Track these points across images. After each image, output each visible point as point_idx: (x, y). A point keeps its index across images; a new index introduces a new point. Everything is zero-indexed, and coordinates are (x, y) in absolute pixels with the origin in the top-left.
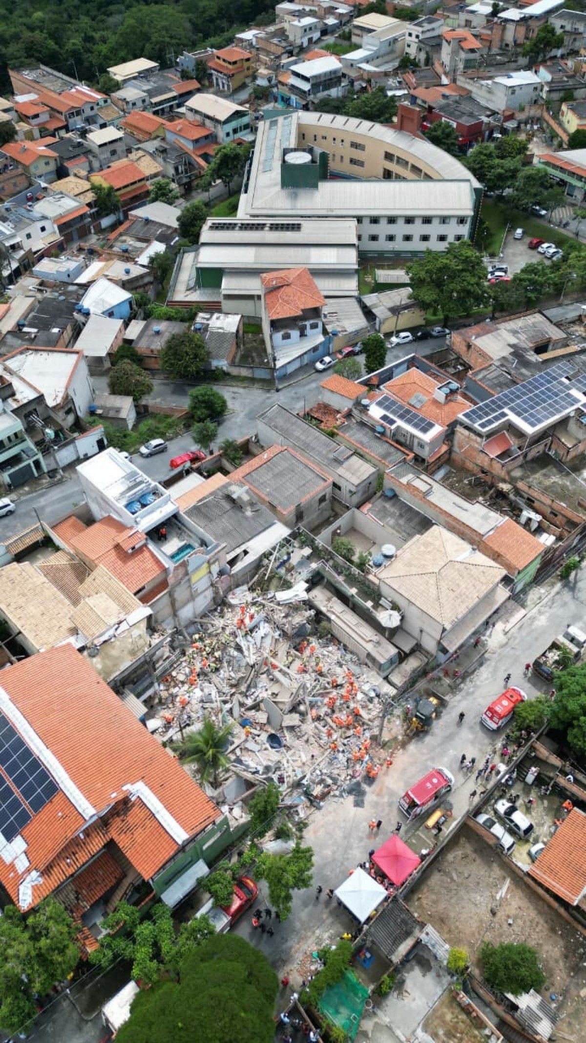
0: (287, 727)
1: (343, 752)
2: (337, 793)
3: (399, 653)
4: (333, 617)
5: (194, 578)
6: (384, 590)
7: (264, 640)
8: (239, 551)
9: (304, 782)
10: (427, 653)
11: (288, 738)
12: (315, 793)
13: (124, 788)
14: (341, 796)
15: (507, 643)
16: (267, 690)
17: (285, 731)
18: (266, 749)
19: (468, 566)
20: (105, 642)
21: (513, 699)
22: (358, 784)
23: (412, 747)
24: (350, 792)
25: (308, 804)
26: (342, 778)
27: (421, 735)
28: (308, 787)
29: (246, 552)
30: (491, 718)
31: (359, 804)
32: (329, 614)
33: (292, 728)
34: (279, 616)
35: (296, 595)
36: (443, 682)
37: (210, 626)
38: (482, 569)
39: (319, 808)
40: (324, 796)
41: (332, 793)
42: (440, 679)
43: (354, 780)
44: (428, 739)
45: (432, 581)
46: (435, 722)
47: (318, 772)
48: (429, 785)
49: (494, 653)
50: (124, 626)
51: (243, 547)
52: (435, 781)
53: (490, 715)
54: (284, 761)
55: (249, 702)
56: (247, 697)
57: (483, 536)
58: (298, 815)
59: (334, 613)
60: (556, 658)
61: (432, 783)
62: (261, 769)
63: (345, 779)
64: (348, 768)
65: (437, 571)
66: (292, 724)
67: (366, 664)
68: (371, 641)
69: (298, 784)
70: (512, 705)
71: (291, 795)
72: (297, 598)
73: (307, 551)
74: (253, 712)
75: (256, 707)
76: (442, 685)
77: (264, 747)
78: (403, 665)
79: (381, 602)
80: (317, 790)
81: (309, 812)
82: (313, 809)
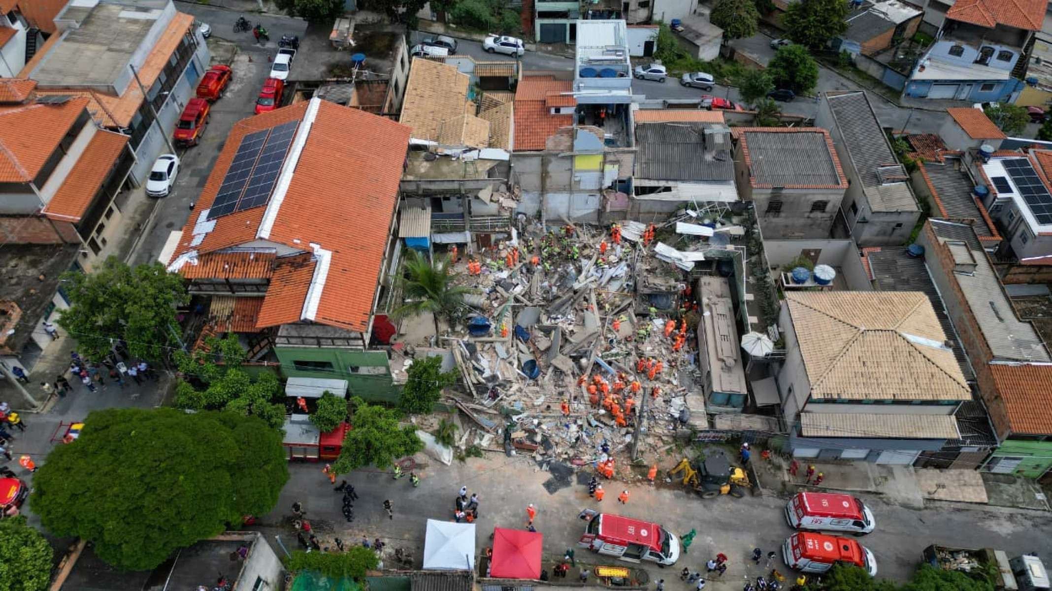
0: (556, 369)
1: (581, 427)
2: (539, 458)
3: (746, 397)
4: (707, 314)
5: (580, 164)
6: (783, 317)
7: (612, 283)
8: (662, 184)
9: (515, 418)
10: (782, 424)
11: (547, 379)
12: (513, 435)
13: (312, 245)
14: (541, 464)
15: (919, 509)
16: (570, 324)
17: (551, 369)
18: (510, 363)
19: (915, 353)
20: (447, 156)
21: (844, 553)
22: (570, 471)
23: (667, 495)
24: (552, 470)
25: (501, 441)
26: (559, 450)
27: (692, 495)
28: (513, 425)
29: (668, 189)
30: (794, 548)
31: (550, 486)
32: (705, 308)
33: (558, 372)
34: (641, 266)
35: (680, 260)
36: (779, 474)
37: (575, 235)
38: (934, 370)
39: (508, 454)
40: (520, 446)
41: (534, 454)
42: (779, 468)
43: (569, 464)
44: (695, 506)
45: (846, 335)
46: (720, 499)
47: (536, 421)
48: (631, 530)
49: (888, 504)
50: (474, 155)
51: (670, 184)
52: (644, 533)
53: (795, 543)
54: (515, 387)
55: (546, 323)
56: (549, 317)
57: (994, 357)
58: (481, 440)
59: (711, 311)
60: (968, 568)
61: (638, 532)
62: (487, 373)
63: (559, 455)
64: (571, 447)
65: (863, 328)
66: (560, 366)
67: (703, 387)
68: (723, 361)
69: (507, 415)
70: (837, 557)
71: (491, 419)
72: (677, 262)
73: (739, 231)
74: (540, 334)
75: (547, 331)
76: (775, 475)
77: (511, 359)
78: (743, 417)
79: (769, 328)
80: (518, 434)
81: (494, 447)
82: (501, 449)
